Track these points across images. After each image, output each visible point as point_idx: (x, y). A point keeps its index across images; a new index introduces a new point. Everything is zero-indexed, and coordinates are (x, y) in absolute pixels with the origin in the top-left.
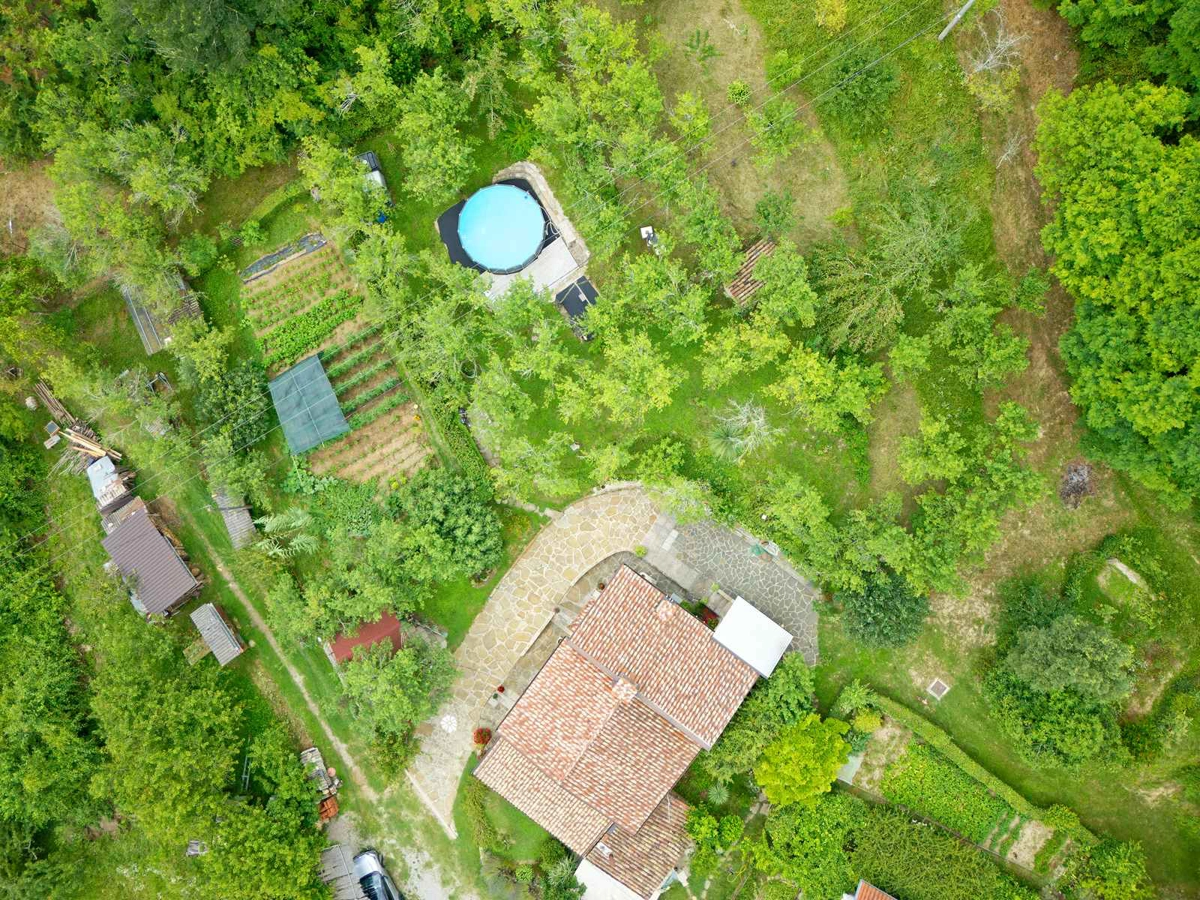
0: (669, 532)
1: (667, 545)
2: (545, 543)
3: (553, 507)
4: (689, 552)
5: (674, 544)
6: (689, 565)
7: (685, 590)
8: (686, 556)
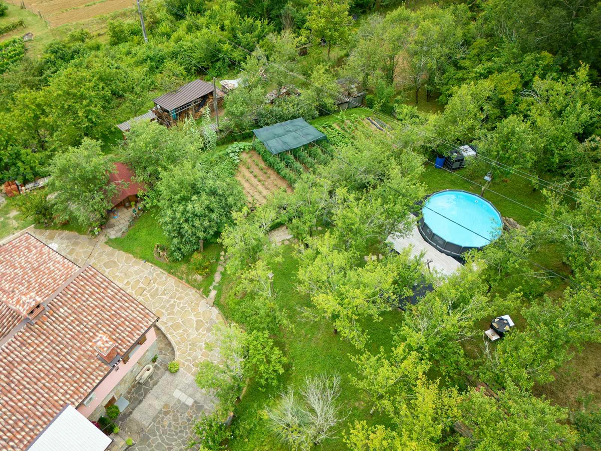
0: (191, 396)
1: (178, 394)
2: (187, 294)
3: (218, 296)
4: (170, 417)
5: (179, 401)
6: (157, 417)
7: (131, 413)
8: (166, 413)
